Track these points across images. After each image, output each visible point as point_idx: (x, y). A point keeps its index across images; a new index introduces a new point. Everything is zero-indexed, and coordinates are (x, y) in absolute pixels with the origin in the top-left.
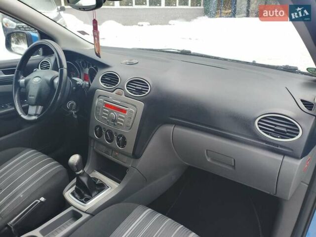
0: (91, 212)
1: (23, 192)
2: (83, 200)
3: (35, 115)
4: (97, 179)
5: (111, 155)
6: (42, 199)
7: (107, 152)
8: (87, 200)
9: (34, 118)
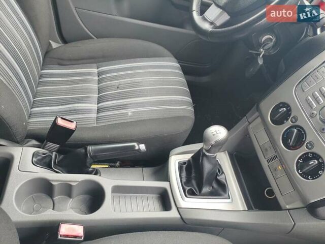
0: (184, 217)
1: (134, 110)
2: (187, 188)
3: (211, 23)
4: (223, 173)
5: (268, 161)
6: (142, 147)
7: (265, 151)
8: (192, 193)
9: (206, 26)
